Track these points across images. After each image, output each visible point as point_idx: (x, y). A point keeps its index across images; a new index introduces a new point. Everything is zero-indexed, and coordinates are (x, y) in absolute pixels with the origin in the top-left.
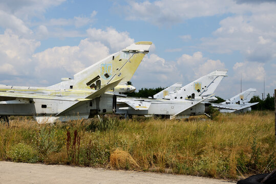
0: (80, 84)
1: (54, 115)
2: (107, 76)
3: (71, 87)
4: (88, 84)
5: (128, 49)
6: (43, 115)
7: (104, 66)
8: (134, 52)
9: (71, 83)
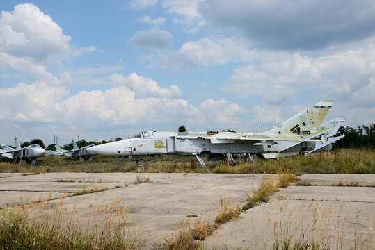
0: (286, 130)
1: (277, 152)
2: (304, 124)
3: (280, 133)
4: (291, 130)
5: (317, 105)
6: (269, 152)
7: (301, 117)
8: (322, 107)
9: (279, 130)
